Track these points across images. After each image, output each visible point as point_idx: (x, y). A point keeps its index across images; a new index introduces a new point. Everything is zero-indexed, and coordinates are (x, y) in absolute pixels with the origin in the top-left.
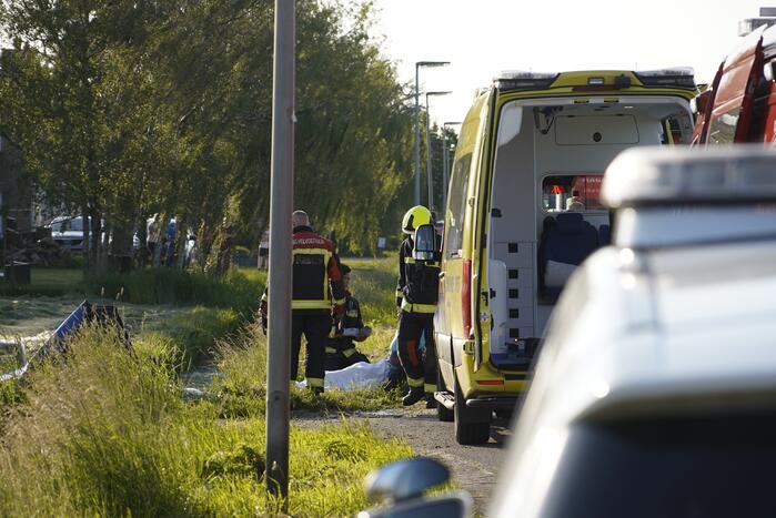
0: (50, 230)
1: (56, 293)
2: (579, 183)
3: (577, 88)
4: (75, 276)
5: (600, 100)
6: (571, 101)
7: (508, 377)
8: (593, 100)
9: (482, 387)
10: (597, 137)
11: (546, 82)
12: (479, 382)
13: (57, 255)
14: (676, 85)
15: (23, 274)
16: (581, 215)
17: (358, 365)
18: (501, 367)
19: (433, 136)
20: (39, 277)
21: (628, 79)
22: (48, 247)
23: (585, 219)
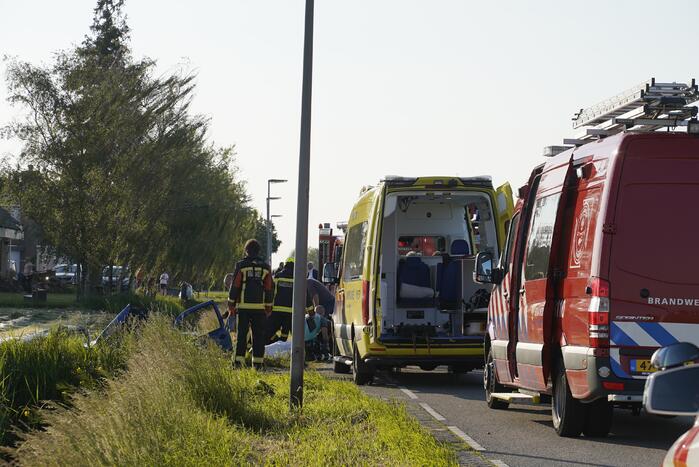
0: (55, 272)
1: (62, 307)
2: (416, 241)
3: (427, 186)
4: (72, 298)
5: (440, 193)
6: (424, 194)
7: (388, 347)
8: (437, 193)
9: (373, 352)
10: (429, 215)
11: (410, 183)
12: (372, 349)
13: (59, 285)
14: (482, 186)
15: (42, 295)
16: (419, 259)
17: (278, 343)
18: (384, 341)
19: (259, 225)
20: (51, 298)
21: (456, 181)
22: (55, 281)
23: (423, 260)
